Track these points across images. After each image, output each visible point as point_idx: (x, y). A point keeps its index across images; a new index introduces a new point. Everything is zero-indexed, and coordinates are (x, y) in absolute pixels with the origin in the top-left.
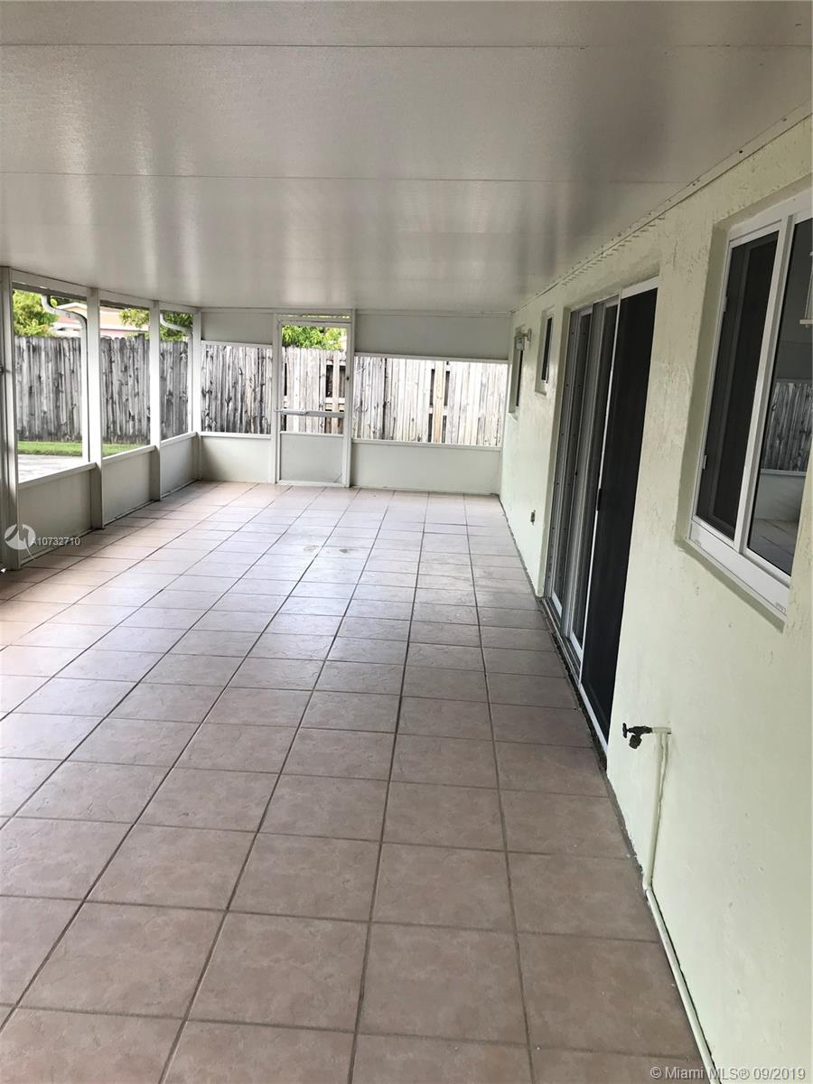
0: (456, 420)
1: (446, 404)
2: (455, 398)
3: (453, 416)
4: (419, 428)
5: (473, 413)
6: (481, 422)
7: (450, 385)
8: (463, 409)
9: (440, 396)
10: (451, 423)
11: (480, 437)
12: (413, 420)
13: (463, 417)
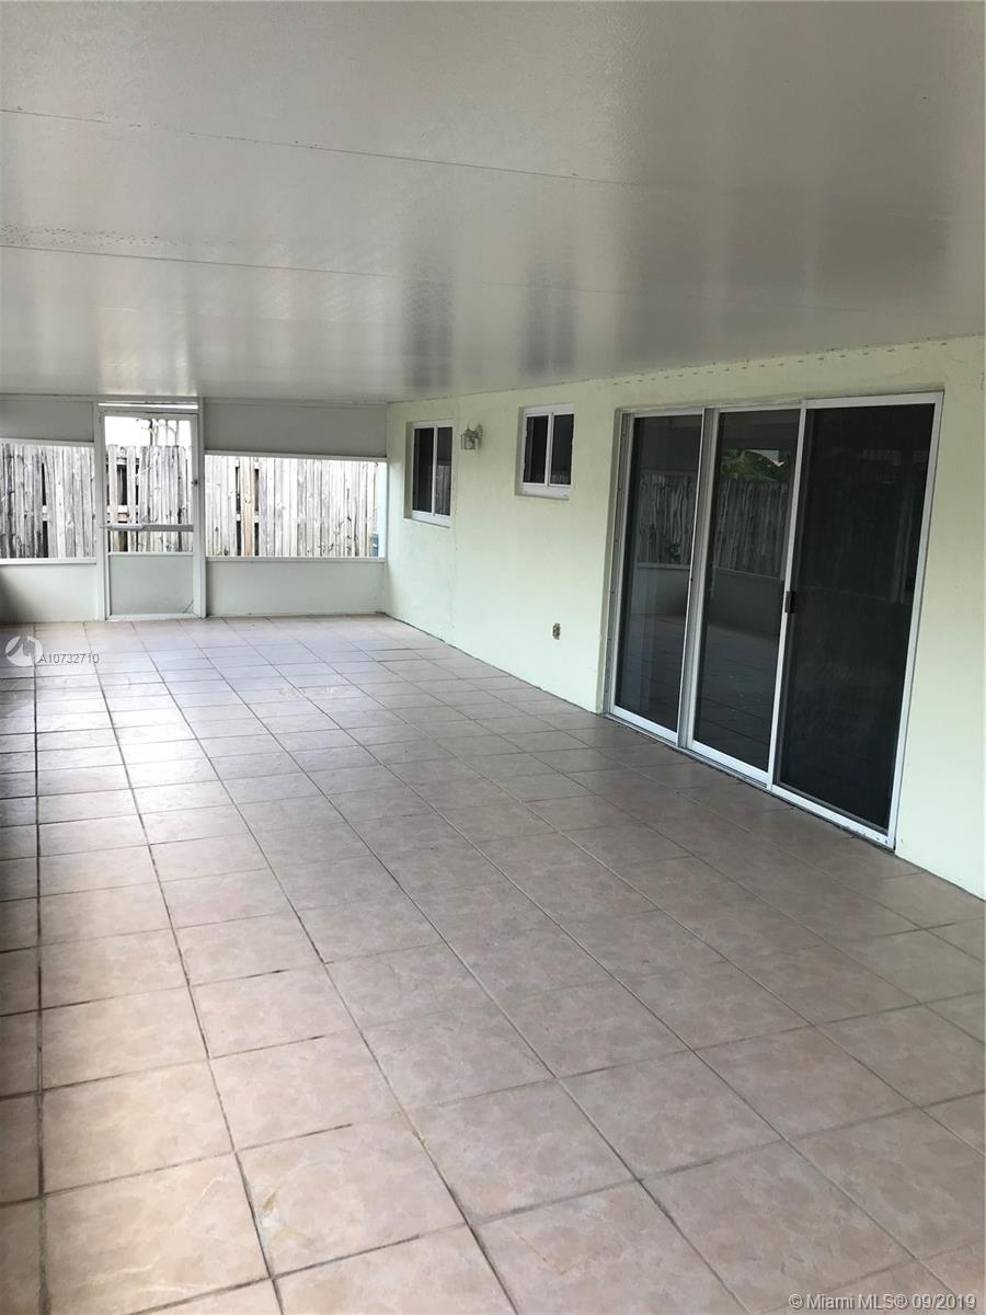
0: (270, 527)
1: (257, 509)
2: (269, 501)
3: (267, 525)
4: (225, 539)
5: (290, 520)
6: (301, 529)
7: (260, 485)
8: (278, 514)
9: (248, 499)
10: (265, 531)
11: (301, 547)
12: (217, 529)
13: (278, 523)
